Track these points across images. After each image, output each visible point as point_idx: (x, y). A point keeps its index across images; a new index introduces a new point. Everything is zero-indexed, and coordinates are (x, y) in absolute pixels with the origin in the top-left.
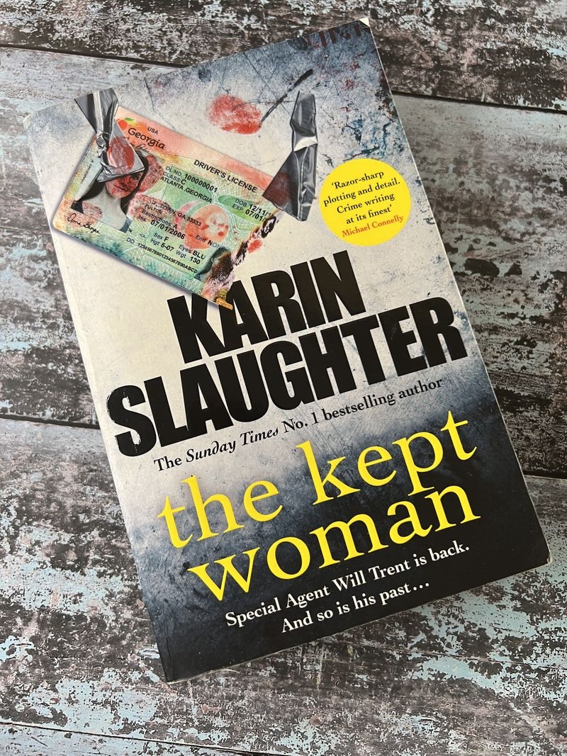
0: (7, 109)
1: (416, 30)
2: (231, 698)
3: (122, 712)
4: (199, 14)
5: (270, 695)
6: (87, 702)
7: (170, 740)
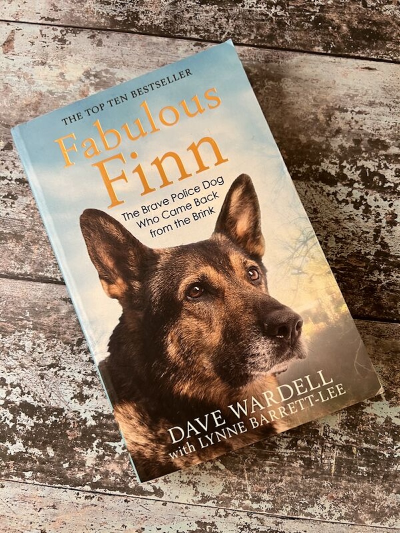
0: (108, 76)
1: (394, 15)
2: (273, 481)
3: (200, 489)
4: (240, 6)
5: (300, 480)
6: (177, 482)
7: (233, 508)
